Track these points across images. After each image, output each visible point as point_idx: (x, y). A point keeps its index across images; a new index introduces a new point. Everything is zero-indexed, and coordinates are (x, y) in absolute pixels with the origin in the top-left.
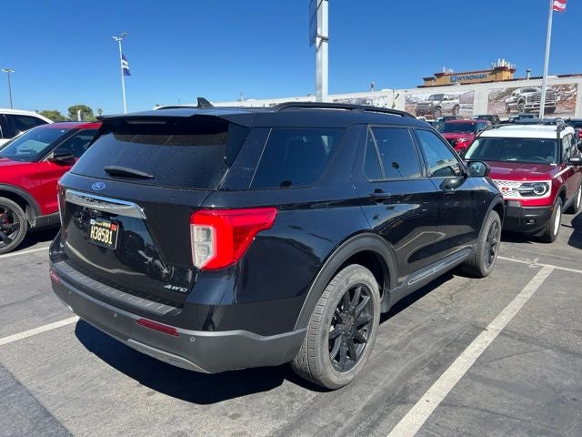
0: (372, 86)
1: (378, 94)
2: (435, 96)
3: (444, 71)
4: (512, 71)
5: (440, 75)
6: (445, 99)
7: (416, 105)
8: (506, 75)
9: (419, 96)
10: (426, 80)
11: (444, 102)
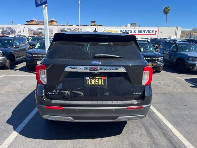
0: (13, 23)
1: (16, 26)
2: (40, 28)
3: (34, 20)
4: (56, 22)
5: (32, 21)
6: (43, 30)
7: (33, 31)
8: (55, 23)
9: (34, 28)
10: (27, 22)
11: (43, 31)
